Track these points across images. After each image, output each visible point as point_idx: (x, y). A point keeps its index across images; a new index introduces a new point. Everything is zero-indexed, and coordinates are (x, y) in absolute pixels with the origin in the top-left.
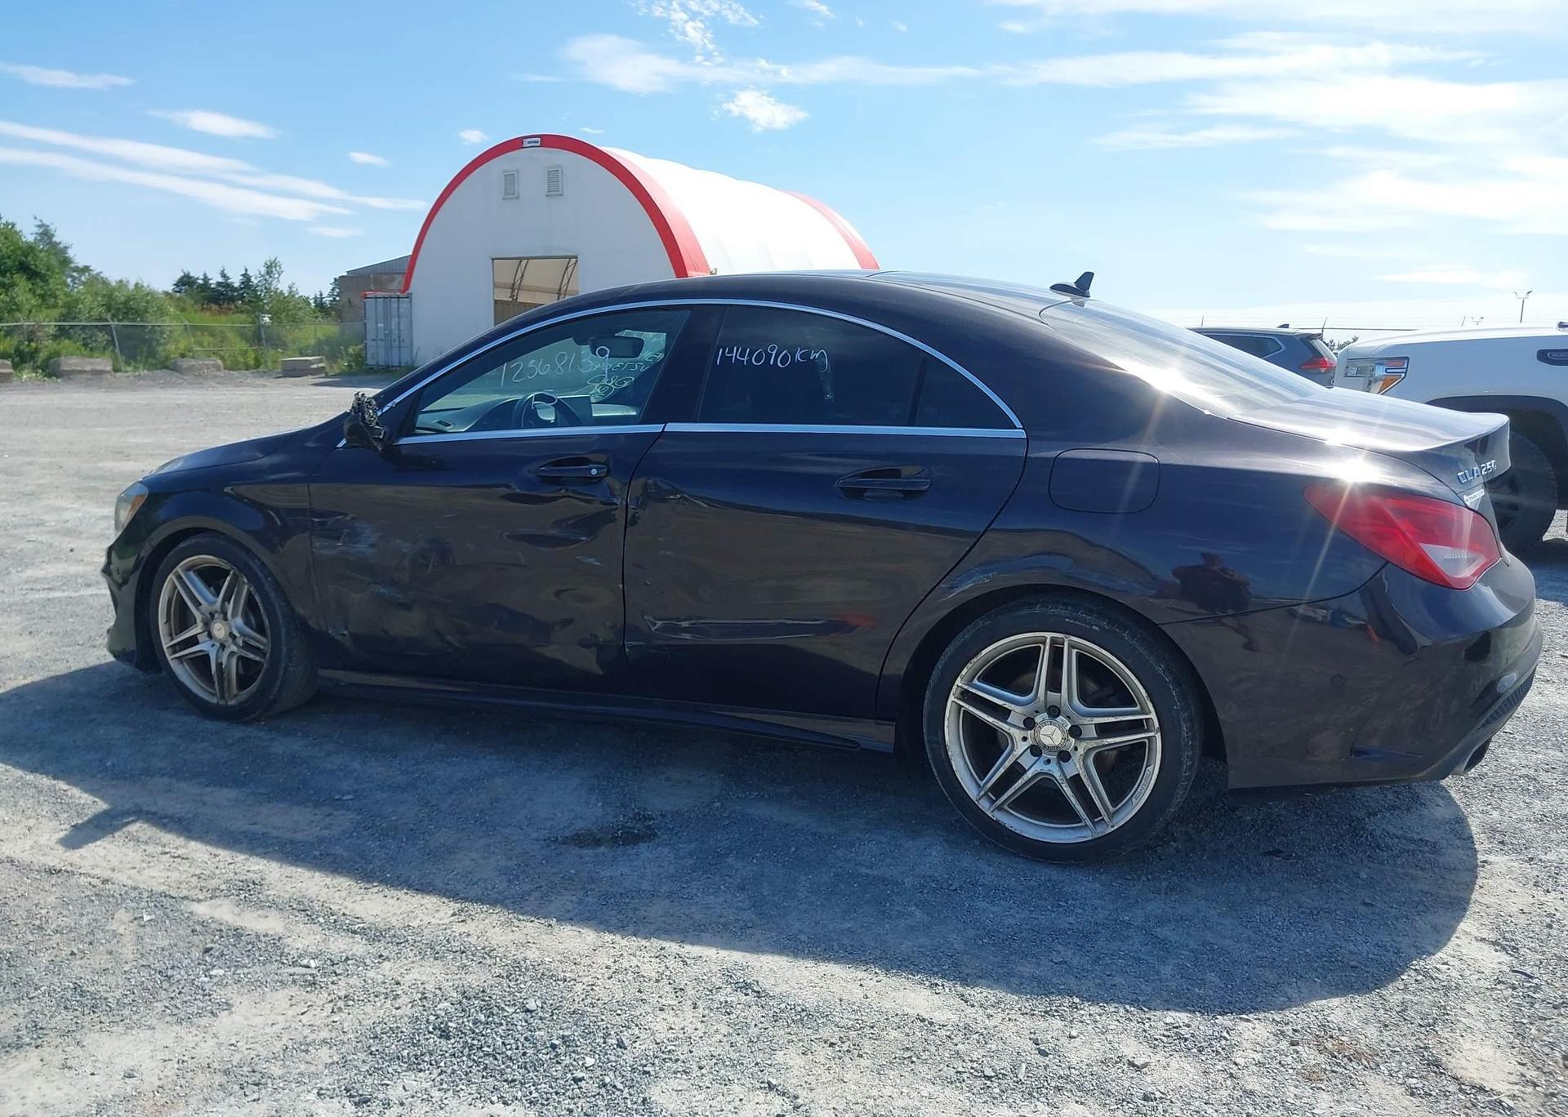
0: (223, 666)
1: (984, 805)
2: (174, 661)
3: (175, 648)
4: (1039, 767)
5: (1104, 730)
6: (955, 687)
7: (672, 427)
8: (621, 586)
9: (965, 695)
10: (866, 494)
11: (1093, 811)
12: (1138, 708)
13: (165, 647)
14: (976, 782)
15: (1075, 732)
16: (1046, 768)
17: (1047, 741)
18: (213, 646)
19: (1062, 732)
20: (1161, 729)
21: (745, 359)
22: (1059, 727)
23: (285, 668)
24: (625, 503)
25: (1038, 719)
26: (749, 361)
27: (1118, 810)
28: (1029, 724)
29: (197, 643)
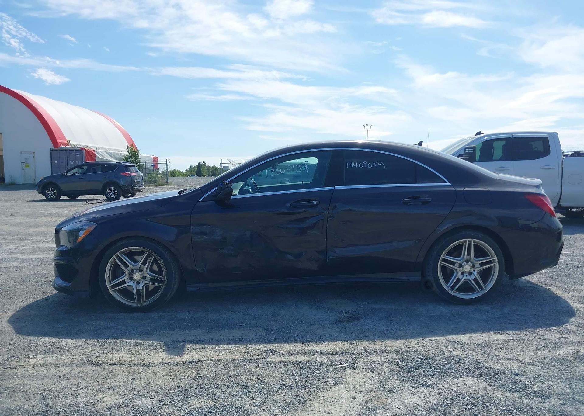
0: (141, 290)
1: (450, 292)
2: (112, 292)
3: (112, 287)
4: (465, 278)
5: (481, 265)
6: (441, 258)
7: (337, 187)
8: (325, 239)
9: (444, 260)
10: (409, 204)
11: (480, 287)
12: (490, 257)
13: (108, 286)
14: (446, 285)
15: (473, 266)
16: (467, 278)
17: (466, 270)
18: (133, 283)
19: (470, 267)
20: (498, 261)
21: (357, 166)
22: (469, 266)
23: (173, 286)
24: (328, 212)
25: (463, 264)
26: (358, 166)
27: (486, 286)
28: (460, 266)
29: (125, 283)
